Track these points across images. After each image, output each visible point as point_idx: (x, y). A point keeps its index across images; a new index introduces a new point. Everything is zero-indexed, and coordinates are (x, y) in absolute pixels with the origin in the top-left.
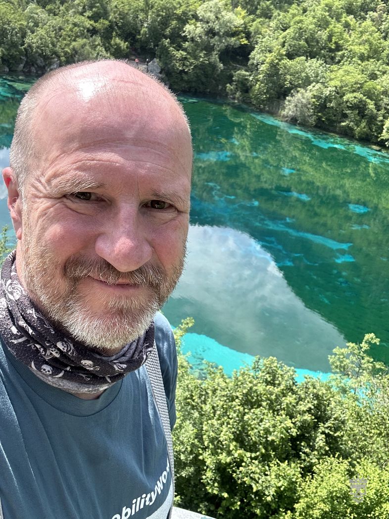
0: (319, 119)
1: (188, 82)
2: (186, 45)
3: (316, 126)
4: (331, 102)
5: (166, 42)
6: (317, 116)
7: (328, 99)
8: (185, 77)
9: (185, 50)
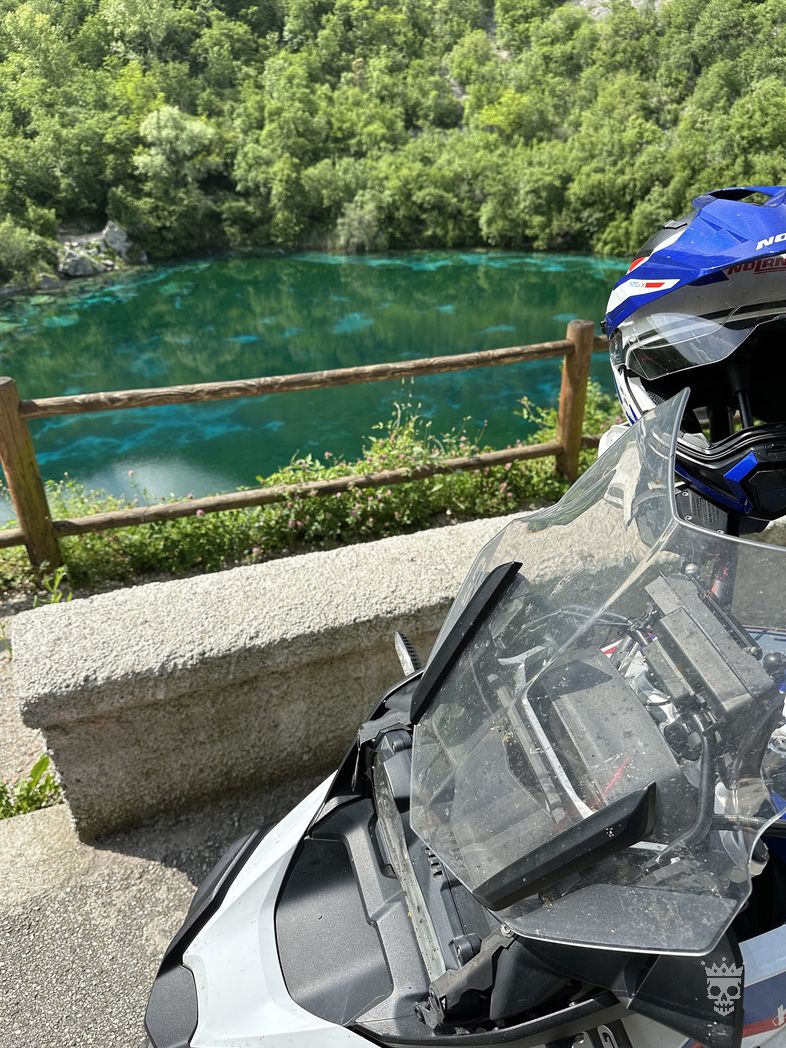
0: (392, 237)
1: (175, 241)
2: (148, 186)
3: (390, 248)
4: (398, 209)
5: (119, 190)
6: (388, 233)
7: (394, 206)
8: (170, 236)
9: (149, 195)
